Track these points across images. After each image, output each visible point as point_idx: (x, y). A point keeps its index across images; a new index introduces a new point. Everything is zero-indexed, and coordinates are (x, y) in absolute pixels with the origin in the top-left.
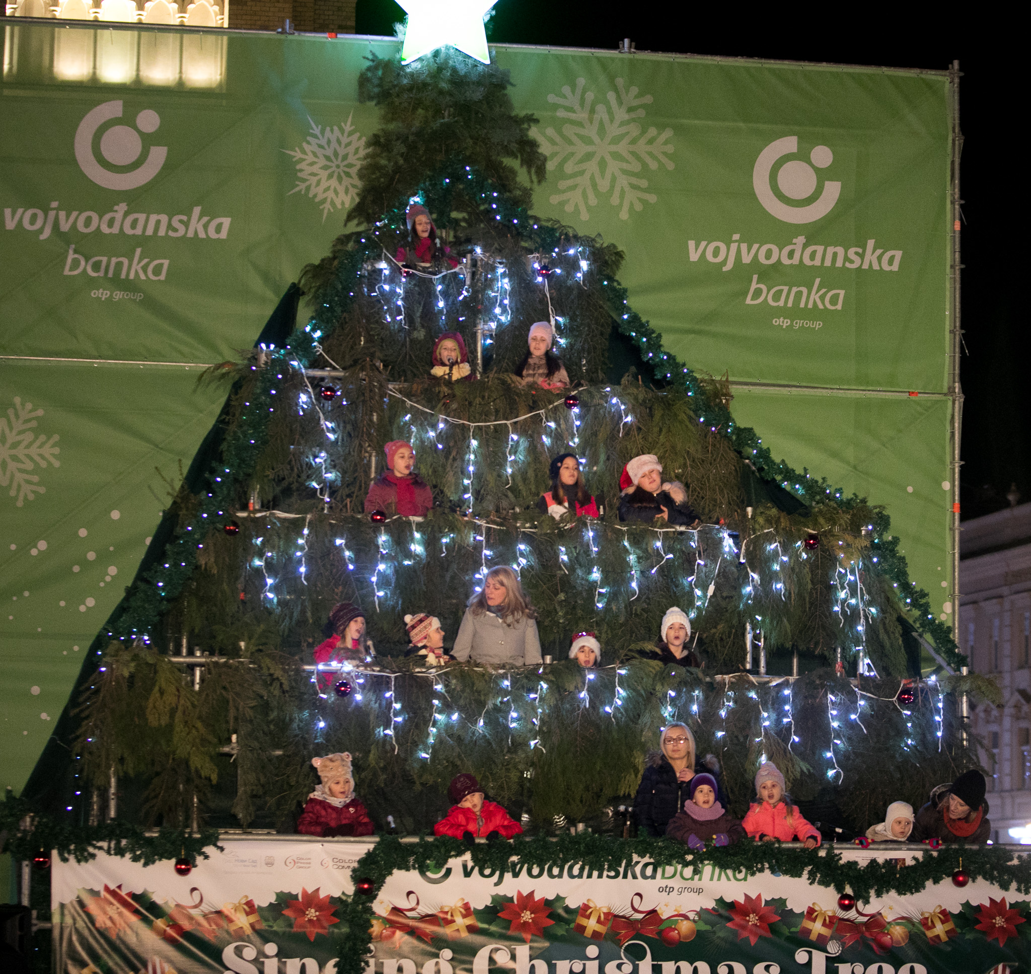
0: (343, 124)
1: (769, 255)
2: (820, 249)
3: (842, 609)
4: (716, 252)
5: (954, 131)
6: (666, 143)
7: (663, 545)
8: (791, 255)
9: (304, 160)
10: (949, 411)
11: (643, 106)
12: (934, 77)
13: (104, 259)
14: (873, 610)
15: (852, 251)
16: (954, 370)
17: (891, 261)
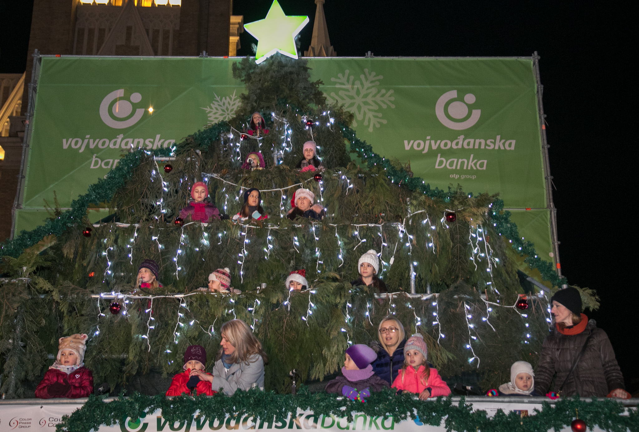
0: (231, 96)
1: (446, 145)
2: (472, 141)
3: (476, 259)
4: (419, 145)
5: (537, 83)
6: (390, 96)
7: (359, 233)
8: (457, 144)
9: (212, 112)
10: (549, 216)
11: (379, 80)
12: (525, 60)
13: (111, 161)
14: (497, 260)
15: (488, 142)
16: (549, 196)
17: (510, 145)
